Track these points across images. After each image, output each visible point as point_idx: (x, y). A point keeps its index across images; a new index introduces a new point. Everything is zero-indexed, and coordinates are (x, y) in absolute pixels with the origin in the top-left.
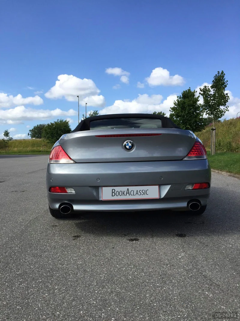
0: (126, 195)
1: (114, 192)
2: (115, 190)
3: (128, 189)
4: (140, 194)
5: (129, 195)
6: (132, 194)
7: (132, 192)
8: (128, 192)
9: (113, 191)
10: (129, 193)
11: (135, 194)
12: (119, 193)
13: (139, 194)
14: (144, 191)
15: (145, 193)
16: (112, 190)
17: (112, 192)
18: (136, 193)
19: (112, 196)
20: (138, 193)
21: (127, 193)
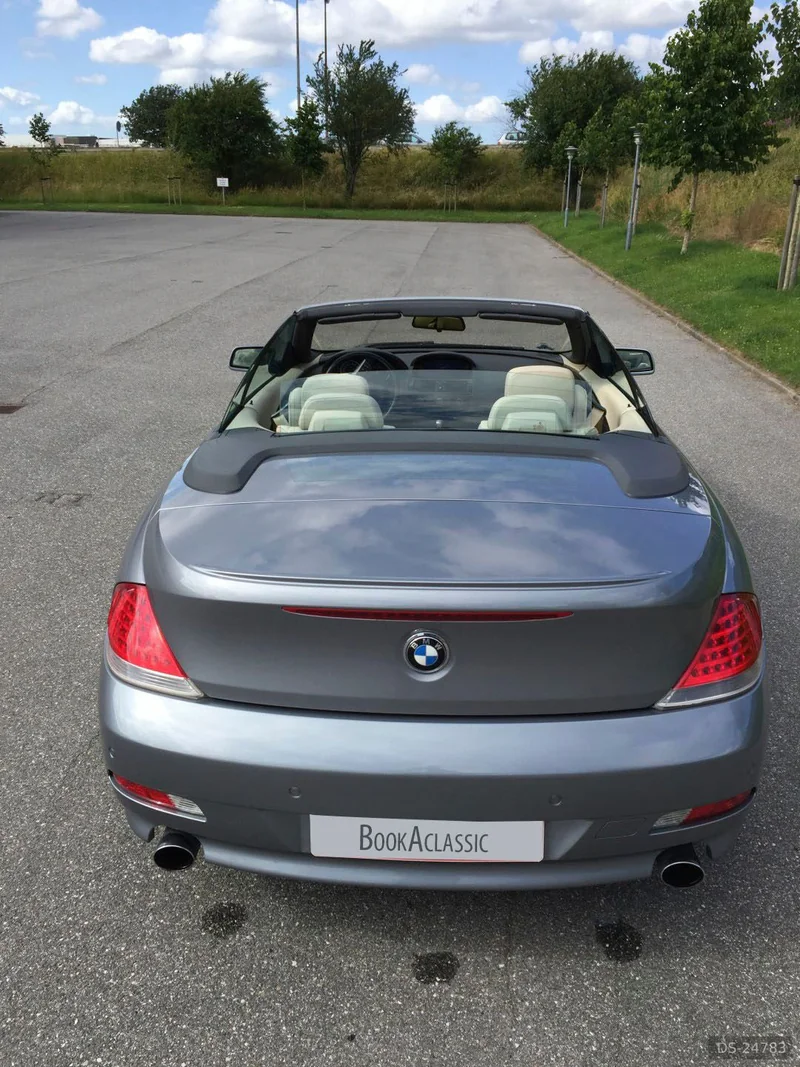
0: (410, 850)
1: (367, 836)
2: (370, 828)
3: (416, 828)
4: (459, 847)
5: (421, 850)
6: (431, 843)
7: (431, 840)
8: (416, 840)
9: (366, 831)
10: (419, 843)
11: (440, 846)
12: (385, 842)
13: (456, 846)
14: (472, 840)
15: (478, 844)
16: (362, 826)
17: (362, 836)
18: (446, 845)
19: (362, 848)
20: (450, 845)
21: (412, 842)
